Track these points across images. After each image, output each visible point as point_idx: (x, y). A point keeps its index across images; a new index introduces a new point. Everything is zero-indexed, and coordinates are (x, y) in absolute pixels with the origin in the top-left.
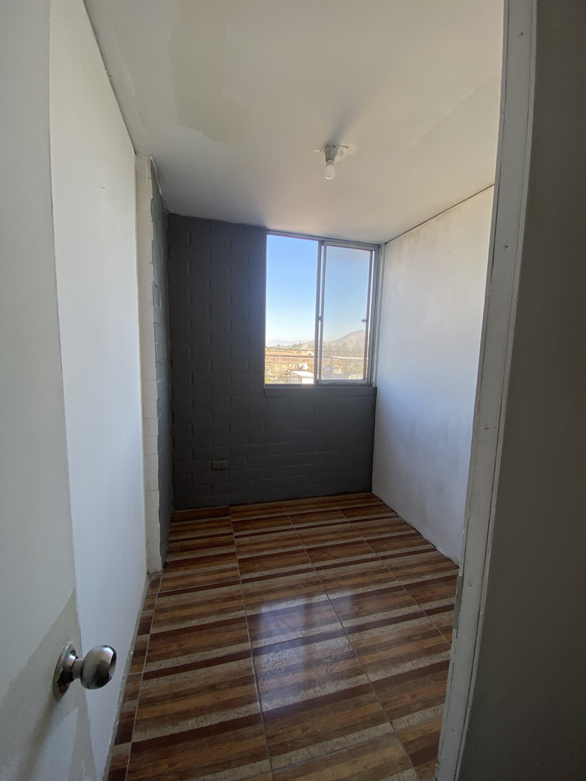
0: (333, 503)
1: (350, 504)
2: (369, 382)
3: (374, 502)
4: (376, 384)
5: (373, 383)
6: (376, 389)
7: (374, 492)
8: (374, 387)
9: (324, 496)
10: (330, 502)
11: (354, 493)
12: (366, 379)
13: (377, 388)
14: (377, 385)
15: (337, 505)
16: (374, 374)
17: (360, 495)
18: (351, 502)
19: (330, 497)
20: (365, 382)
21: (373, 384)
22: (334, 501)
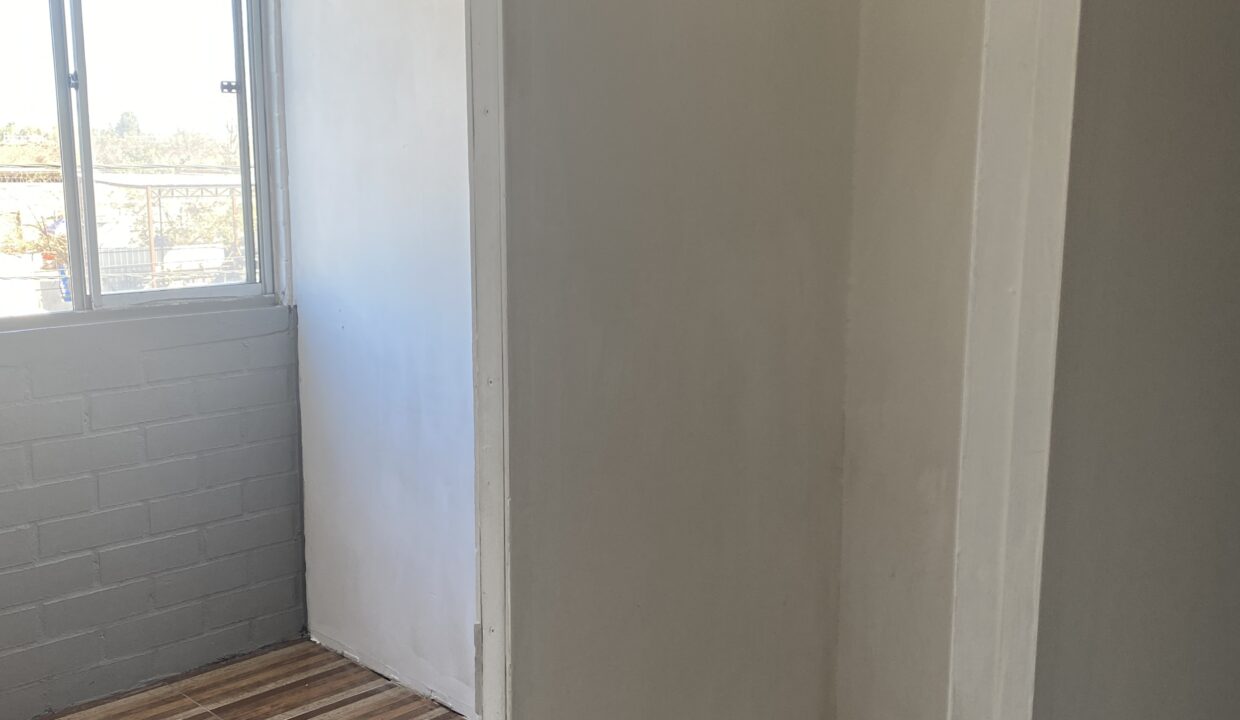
0: (189, 699)
1: (243, 689)
2: (269, 289)
3: (321, 664)
4: (292, 296)
5: (284, 293)
6: (293, 311)
7: (316, 637)
8: (285, 304)
9: (152, 685)
10: (179, 697)
11: (252, 655)
12: (258, 281)
13: (296, 307)
14: (294, 298)
15: (202, 702)
16: (283, 263)
17: (273, 656)
18: (244, 683)
19: (176, 685)
20: (256, 290)
21: (281, 296)
22: (190, 693)
